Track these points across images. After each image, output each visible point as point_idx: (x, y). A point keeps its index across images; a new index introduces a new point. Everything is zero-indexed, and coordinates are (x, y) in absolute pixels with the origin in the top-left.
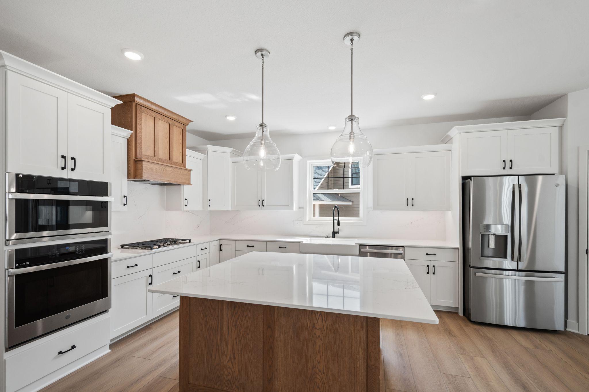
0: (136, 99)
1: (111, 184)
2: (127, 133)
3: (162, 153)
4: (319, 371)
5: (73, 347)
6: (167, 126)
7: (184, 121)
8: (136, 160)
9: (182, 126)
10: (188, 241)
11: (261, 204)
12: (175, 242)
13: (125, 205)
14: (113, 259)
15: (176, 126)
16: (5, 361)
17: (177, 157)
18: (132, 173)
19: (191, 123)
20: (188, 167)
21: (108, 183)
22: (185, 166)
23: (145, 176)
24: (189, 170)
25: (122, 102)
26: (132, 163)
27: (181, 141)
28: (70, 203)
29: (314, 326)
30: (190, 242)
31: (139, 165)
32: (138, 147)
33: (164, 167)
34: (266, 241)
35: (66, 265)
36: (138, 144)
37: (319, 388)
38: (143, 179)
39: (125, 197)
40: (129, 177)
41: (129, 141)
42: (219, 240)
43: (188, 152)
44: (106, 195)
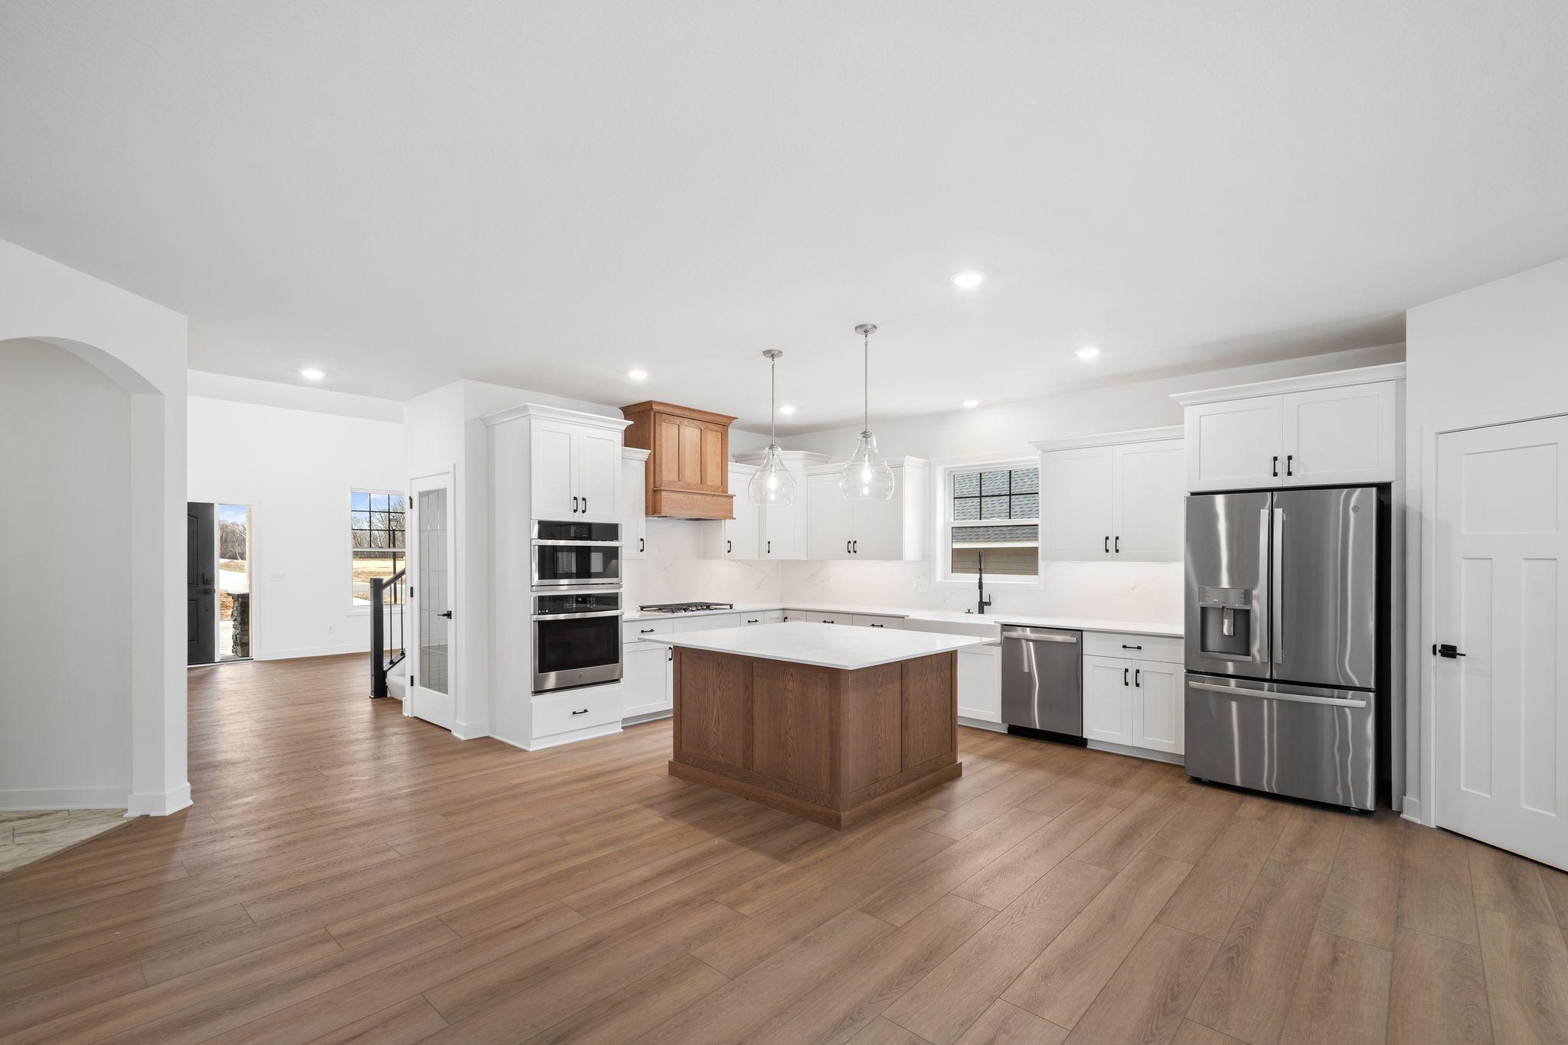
0: (654, 407)
1: (621, 525)
2: (644, 454)
3: (691, 475)
4: (791, 737)
5: (586, 711)
6: (697, 432)
7: (724, 421)
8: (655, 489)
9: (720, 428)
10: (729, 607)
11: (851, 549)
12: (708, 606)
13: (642, 551)
14: (624, 617)
15: (710, 430)
16: (531, 704)
17: (713, 477)
18: (650, 508)
19: (734, 421)
20: (730, 492)
21: (617, 525)
22: (725, 490)
23: (665, 511)
24: (731, 497)
25: (632, 423)
26: (650, 493)
27: (719, 452)
28: (592, 549)
29: (786, 688)
30: (731, 608)
31: (658, 497)
32: (657, 471)
33: (691, 496)
34: (853, 614)
35: (579, 617)
36: (657, 467)
37: (790, 756)
38: (663, 514)
39: (642, 540)
40: (647, 514)
41: (647, 463)
42: (784, 609)
43: (732, 466)
44: (616, 538)
